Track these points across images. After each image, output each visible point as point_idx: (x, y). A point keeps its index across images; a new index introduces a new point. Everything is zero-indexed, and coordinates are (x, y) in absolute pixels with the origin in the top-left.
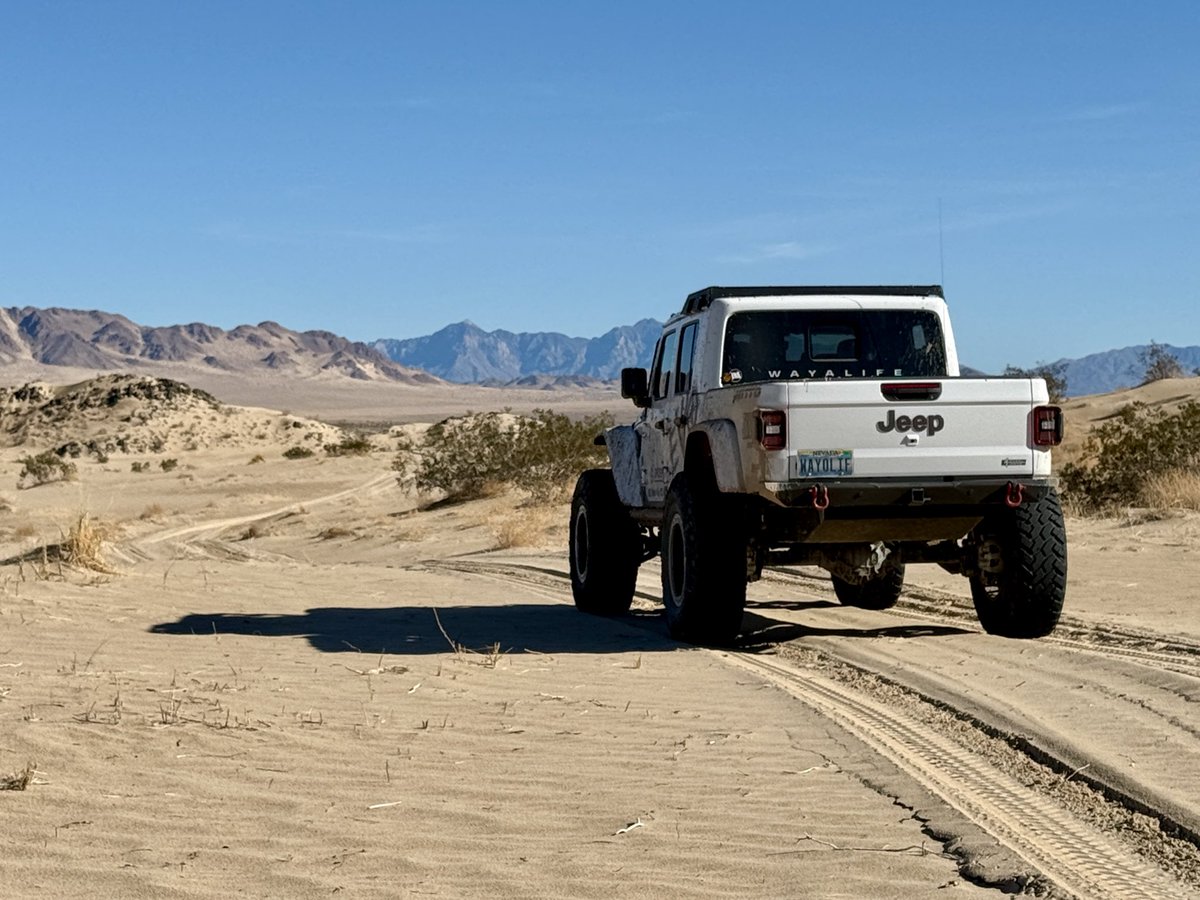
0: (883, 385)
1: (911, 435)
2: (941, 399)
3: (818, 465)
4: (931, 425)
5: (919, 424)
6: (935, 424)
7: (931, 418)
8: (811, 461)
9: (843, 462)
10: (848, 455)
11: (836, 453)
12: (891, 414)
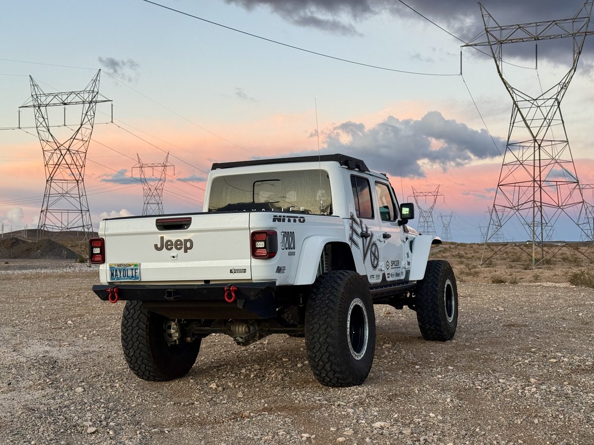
0: (157, 220)
1: (174, 252)
2: (191, 227)
3: (120, 273)
4: (186, 246)
5: (178, 245)
6: (188, 245)
7: (186, 241)
8: (116, 270)
9: (134, 271)
10: (137, 266)
11: (130, 265)
12: (162, 238)
